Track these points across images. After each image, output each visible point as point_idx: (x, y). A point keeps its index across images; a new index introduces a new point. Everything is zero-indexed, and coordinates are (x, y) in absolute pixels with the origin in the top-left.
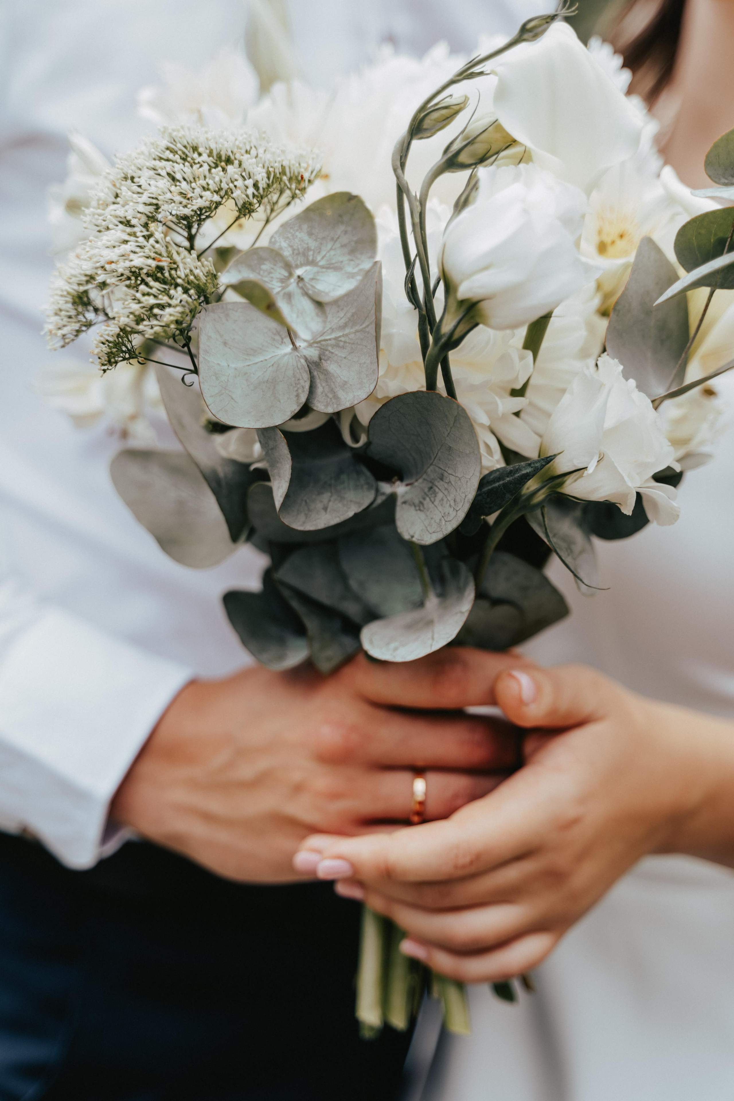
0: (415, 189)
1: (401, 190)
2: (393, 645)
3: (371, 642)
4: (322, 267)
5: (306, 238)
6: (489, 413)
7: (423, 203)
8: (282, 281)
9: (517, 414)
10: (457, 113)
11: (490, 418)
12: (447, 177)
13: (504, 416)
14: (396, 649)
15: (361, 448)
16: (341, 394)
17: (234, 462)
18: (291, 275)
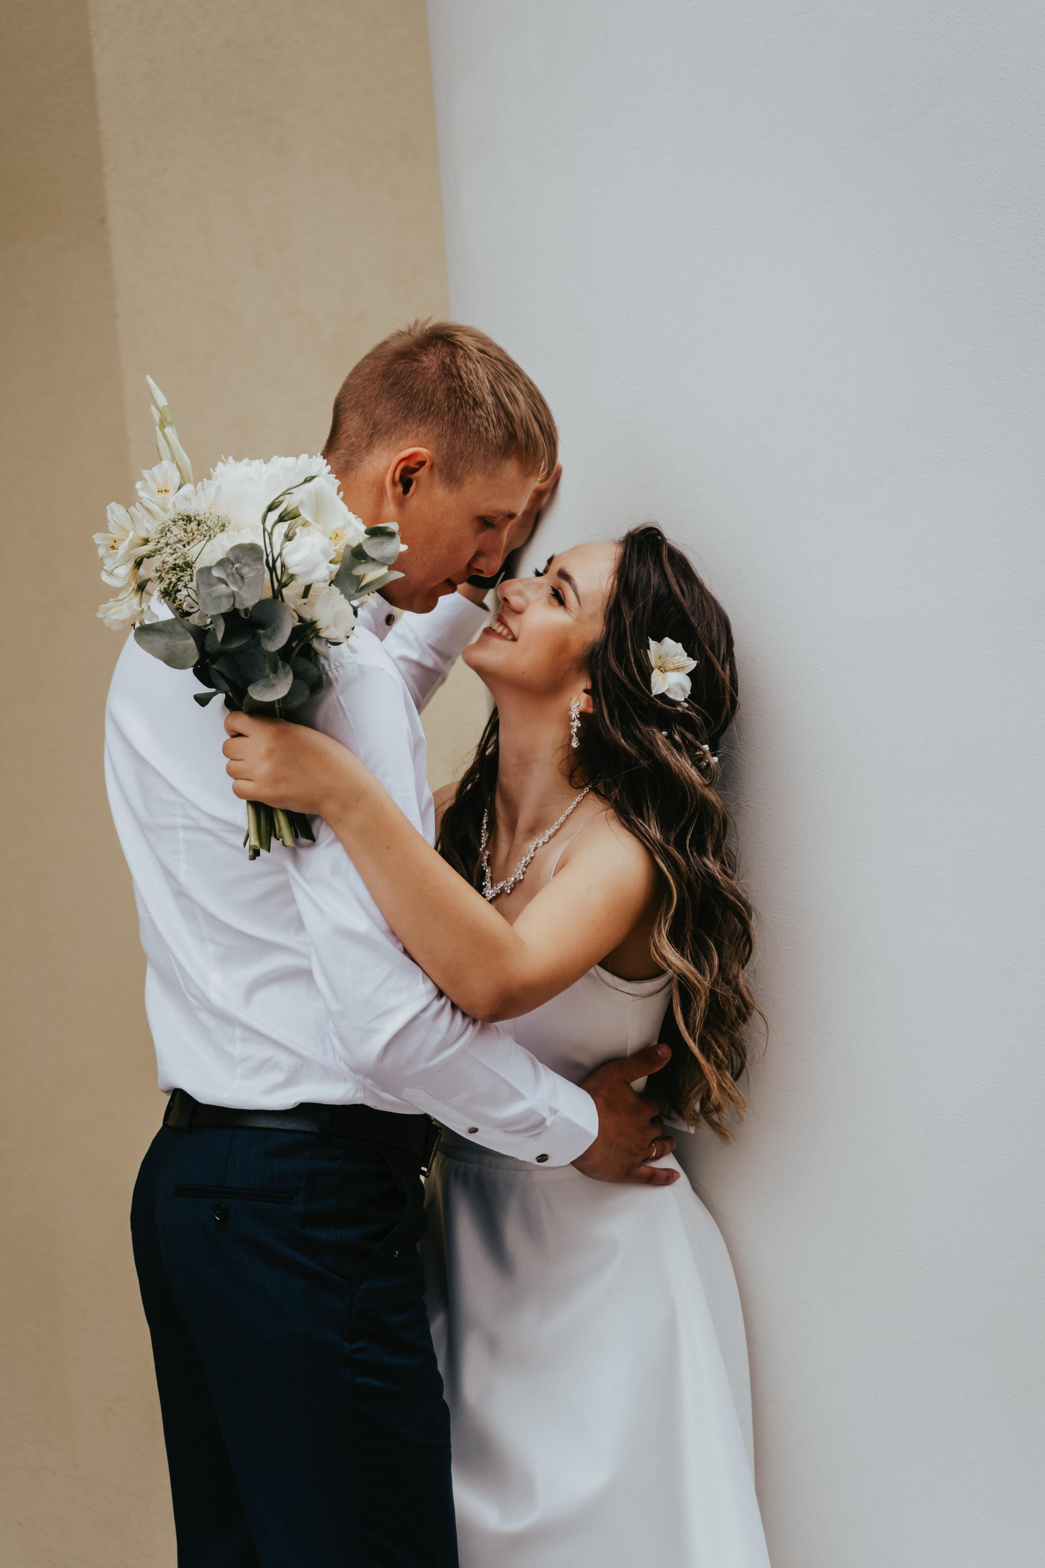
0: (269, 529)
1: (264, 530)
2: (261, 694)
3: (252, 692)
4: (244, 564)
5: (238, 553)
6: (295, 604)
7: (272, 533)
8: (231, 569)
9: (305, 604)
10: (282, 502)
11: (295, 606)
12: (280, 524)
13: (300, 605)
14: (263, 696)
15: (248, 619)
16: (245, 603)
17: (196, 626)
18: (233, 566)
